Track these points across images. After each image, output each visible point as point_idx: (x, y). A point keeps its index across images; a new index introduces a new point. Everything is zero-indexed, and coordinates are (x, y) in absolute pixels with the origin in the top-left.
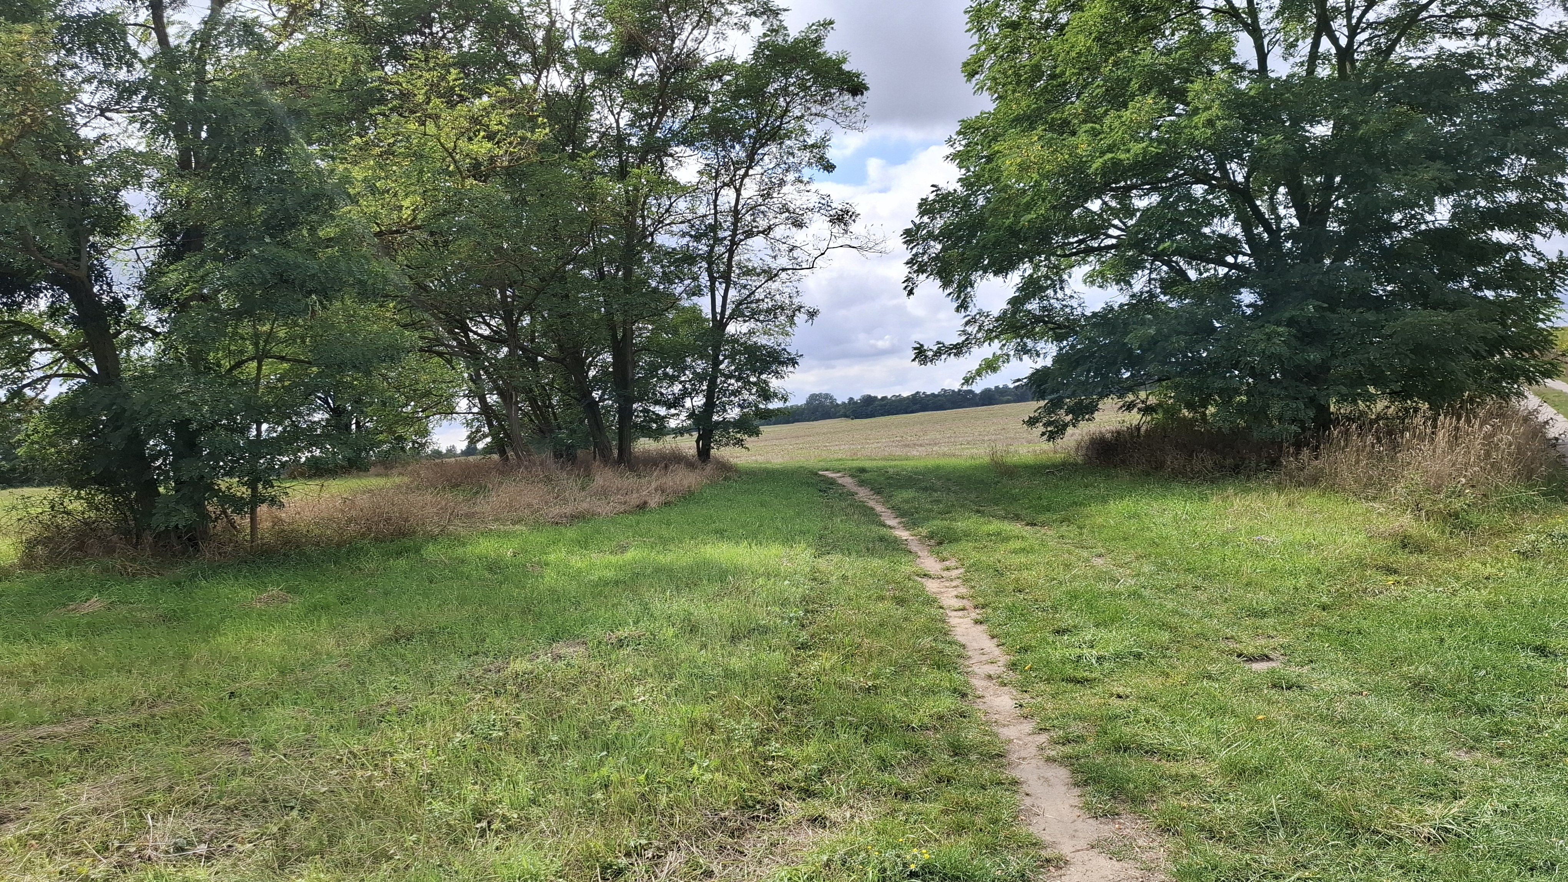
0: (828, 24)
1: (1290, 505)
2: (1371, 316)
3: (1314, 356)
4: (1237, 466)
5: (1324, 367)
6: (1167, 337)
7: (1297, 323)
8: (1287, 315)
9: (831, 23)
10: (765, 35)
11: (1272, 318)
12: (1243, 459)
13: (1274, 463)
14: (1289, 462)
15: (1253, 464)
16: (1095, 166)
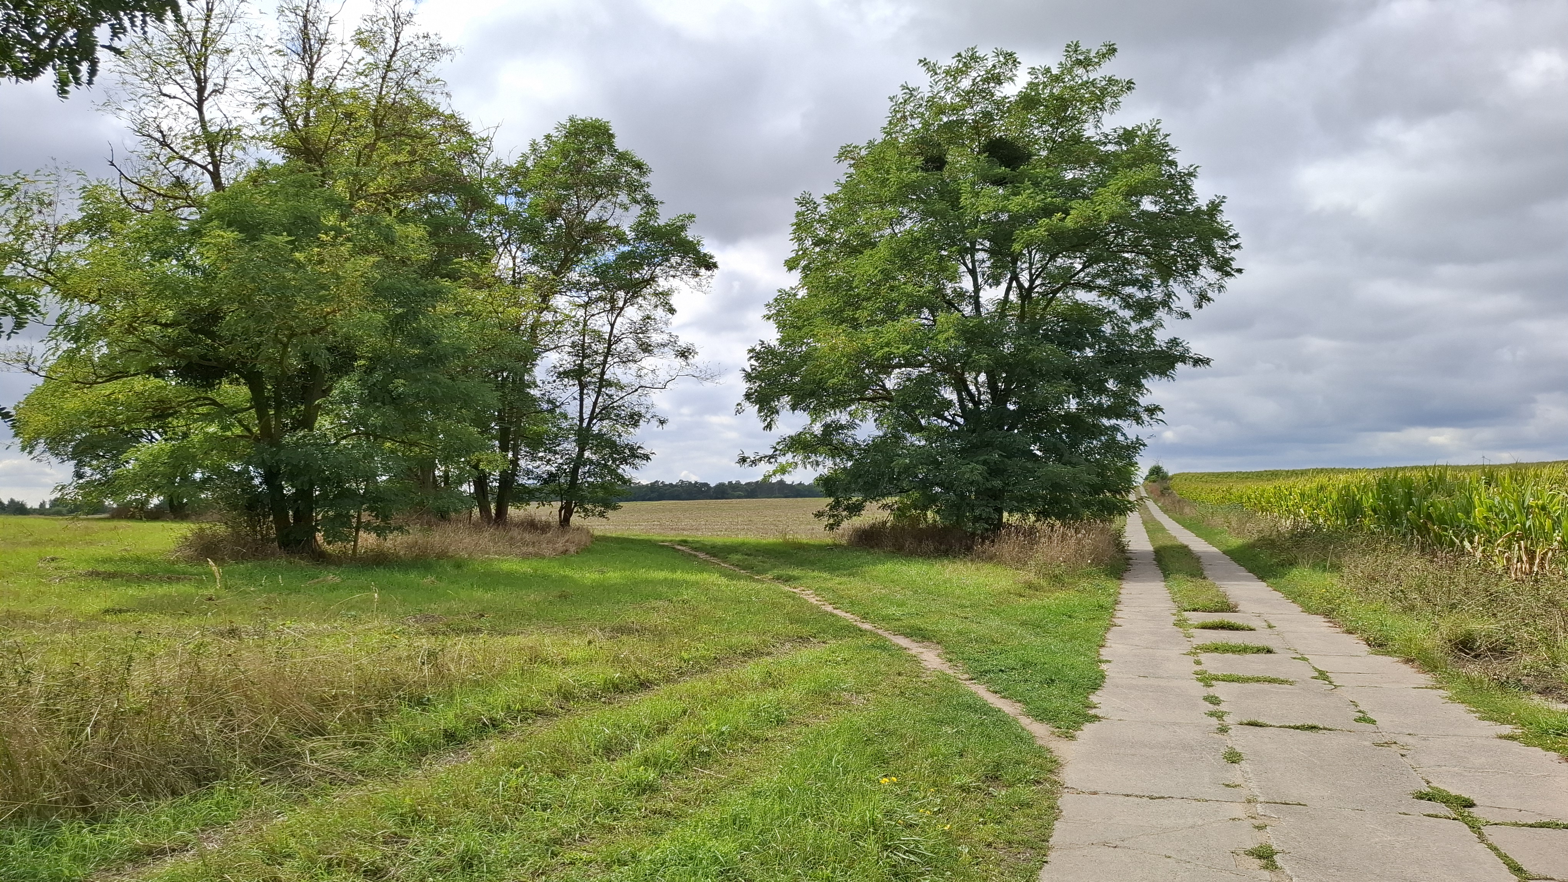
0: (691, 217)
1: (978, 569)
2: (1029, 465)
3: (997, 483)
4: (947, 550)
5: (1002, 491)
6: (915, 466)
7: (988, 463)
8: (982, 458)
9: (693, 216)
10: (641, 216)
11: (974, 460)
12: (951, 547)
13: (969, 549)
14: (978, 548)
15: (957, 550)
16: (877, 355)
